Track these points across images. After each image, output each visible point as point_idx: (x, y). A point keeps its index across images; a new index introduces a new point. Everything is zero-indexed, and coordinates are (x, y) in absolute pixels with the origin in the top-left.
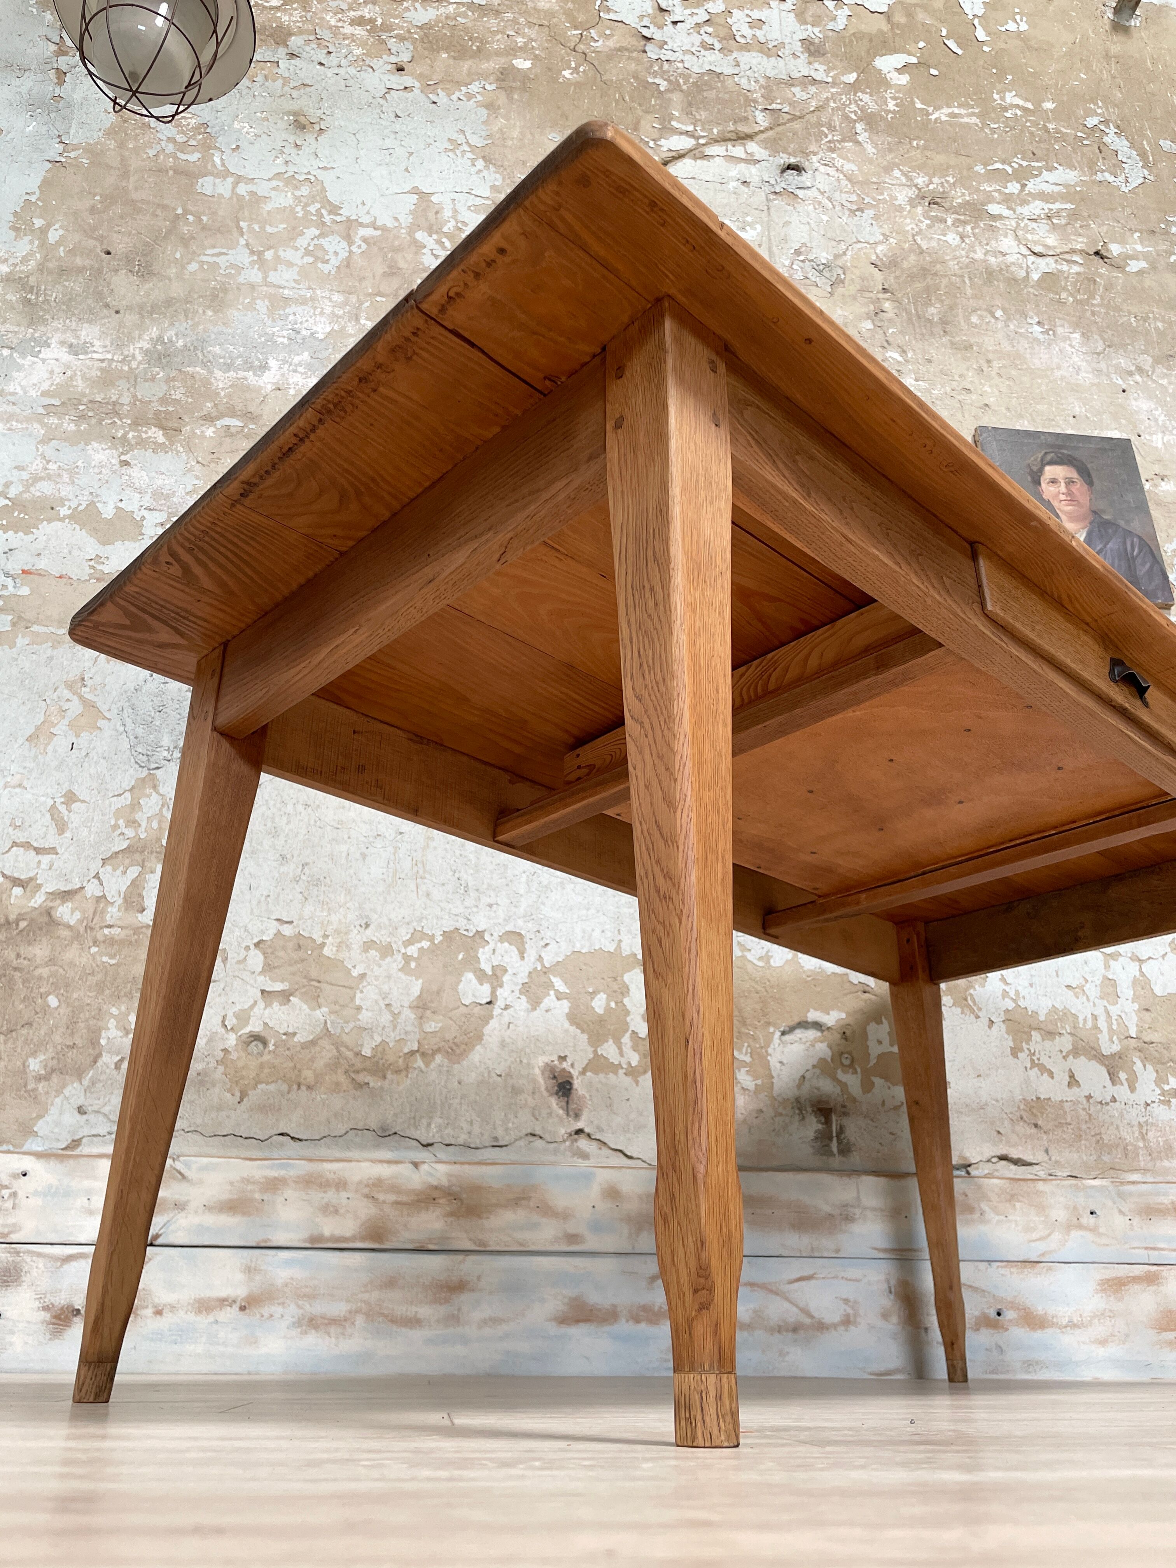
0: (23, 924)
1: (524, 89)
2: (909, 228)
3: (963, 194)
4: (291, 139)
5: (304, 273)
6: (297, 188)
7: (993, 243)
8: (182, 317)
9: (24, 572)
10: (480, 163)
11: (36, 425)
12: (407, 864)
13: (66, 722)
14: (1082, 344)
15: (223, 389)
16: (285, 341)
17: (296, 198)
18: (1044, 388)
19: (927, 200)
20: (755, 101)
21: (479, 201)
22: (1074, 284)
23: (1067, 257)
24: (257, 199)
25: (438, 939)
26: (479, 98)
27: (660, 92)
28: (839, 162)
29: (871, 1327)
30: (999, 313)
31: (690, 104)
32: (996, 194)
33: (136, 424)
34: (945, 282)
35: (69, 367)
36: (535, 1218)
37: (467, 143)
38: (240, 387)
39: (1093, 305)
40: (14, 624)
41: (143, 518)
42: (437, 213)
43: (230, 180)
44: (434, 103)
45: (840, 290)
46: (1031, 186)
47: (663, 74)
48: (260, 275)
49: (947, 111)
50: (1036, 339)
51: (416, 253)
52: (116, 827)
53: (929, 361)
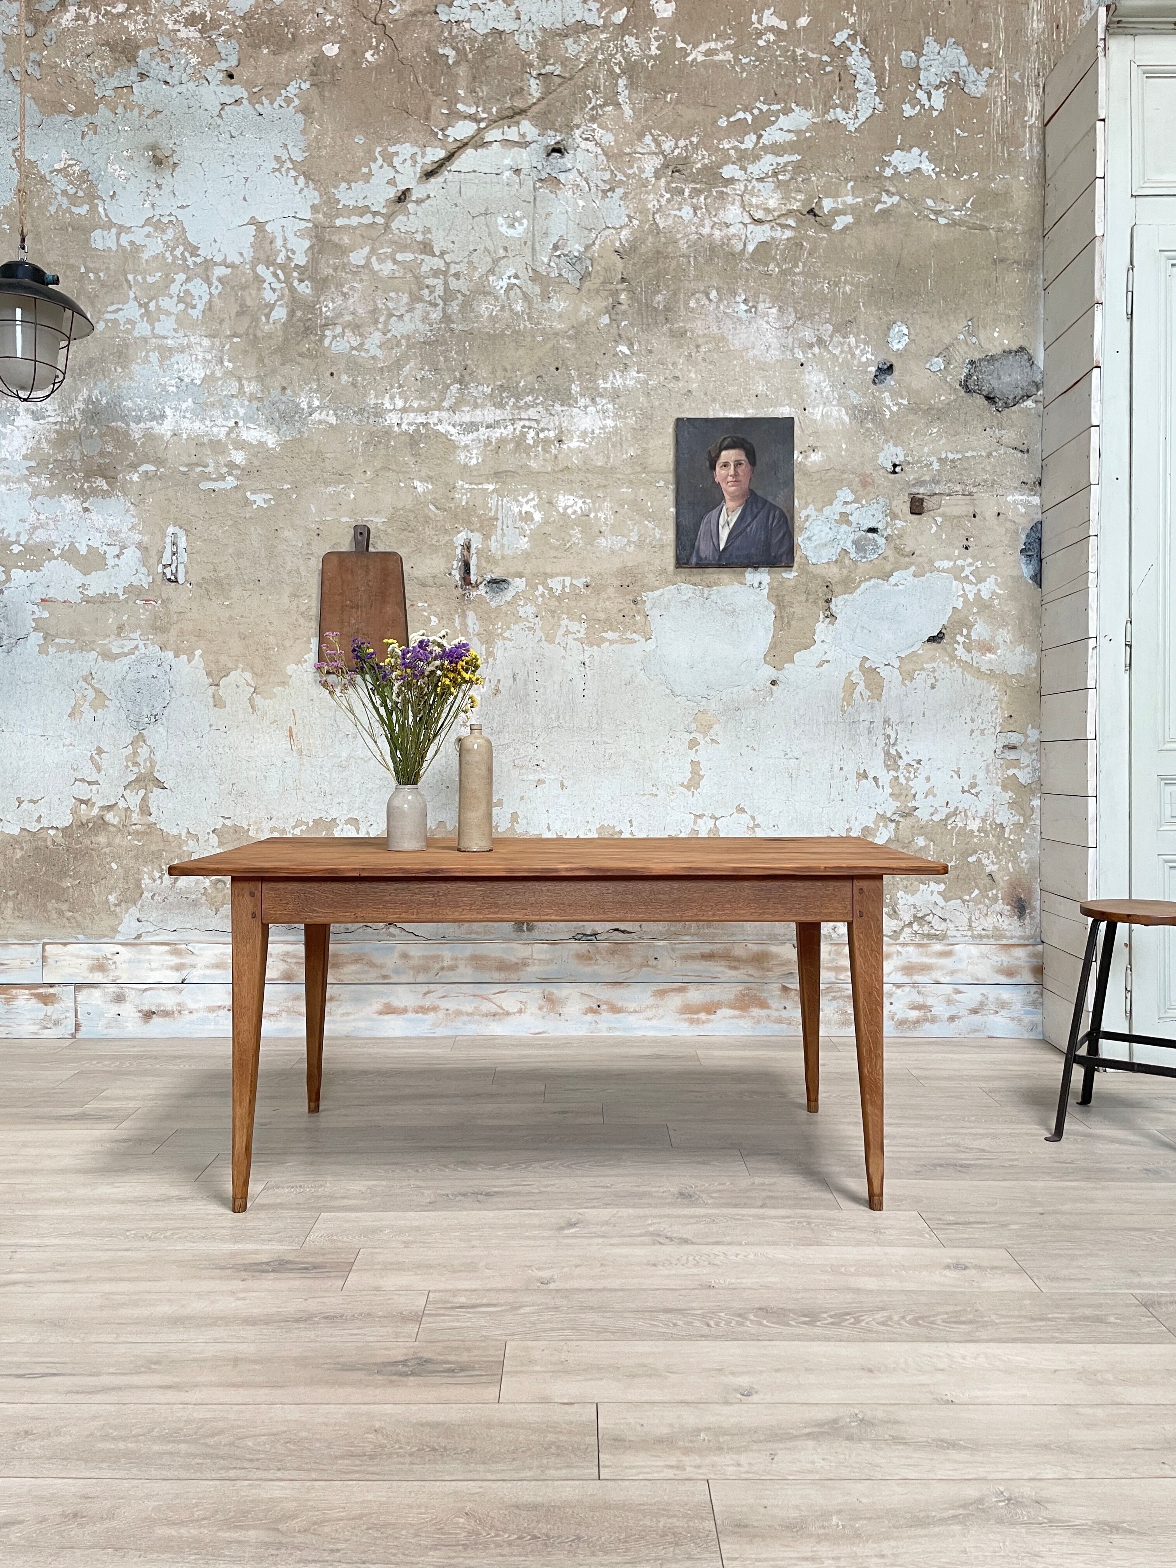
0: (90, 825)
1: (334, 83)
2: (650, 206)
3: (703, 158)
4: (153, 177)
5: (179, 322)
6: (163, 232)
7: (721, 212)
8: (101, 376)
9: (42, 600)
10: (301, 180)
11: (25, 485)
12: (290, 782)
13: (87, 703)
14: (778, 319)
15: (139, 439)
16: (174, 389)
17: (165, 243)
18: (737, 369)
19: (671, 168)
20: (531, 65)
21: (304, 224)
22: (782, 255)
23: (782, 221)
24: (136, 249)
25: (311, 824)
26: (297, 102)
27: (449, 67)
28: (599, 133)
29: (532, 1014)
30: (713, 294)
31: (474, 78)
32: (732, 152)
33: (87, 477)
34: (674, 264)
35: (35, 432)
36: (366, 968)
37: (290, 158)
38: (149, 436)
39: (796, 274)
40: (45, 638)
41: (105, 552)
42: (271, 243)
43: (114, 230)
44: (260, 115)
45: (587, 284)
46: (767, 139)
47: (452, 41)
48: (149, 328)
49: (703, 47)
50: (739, 319)
51: (259, 289)
52: (127, 767)
53: (651, 352)
